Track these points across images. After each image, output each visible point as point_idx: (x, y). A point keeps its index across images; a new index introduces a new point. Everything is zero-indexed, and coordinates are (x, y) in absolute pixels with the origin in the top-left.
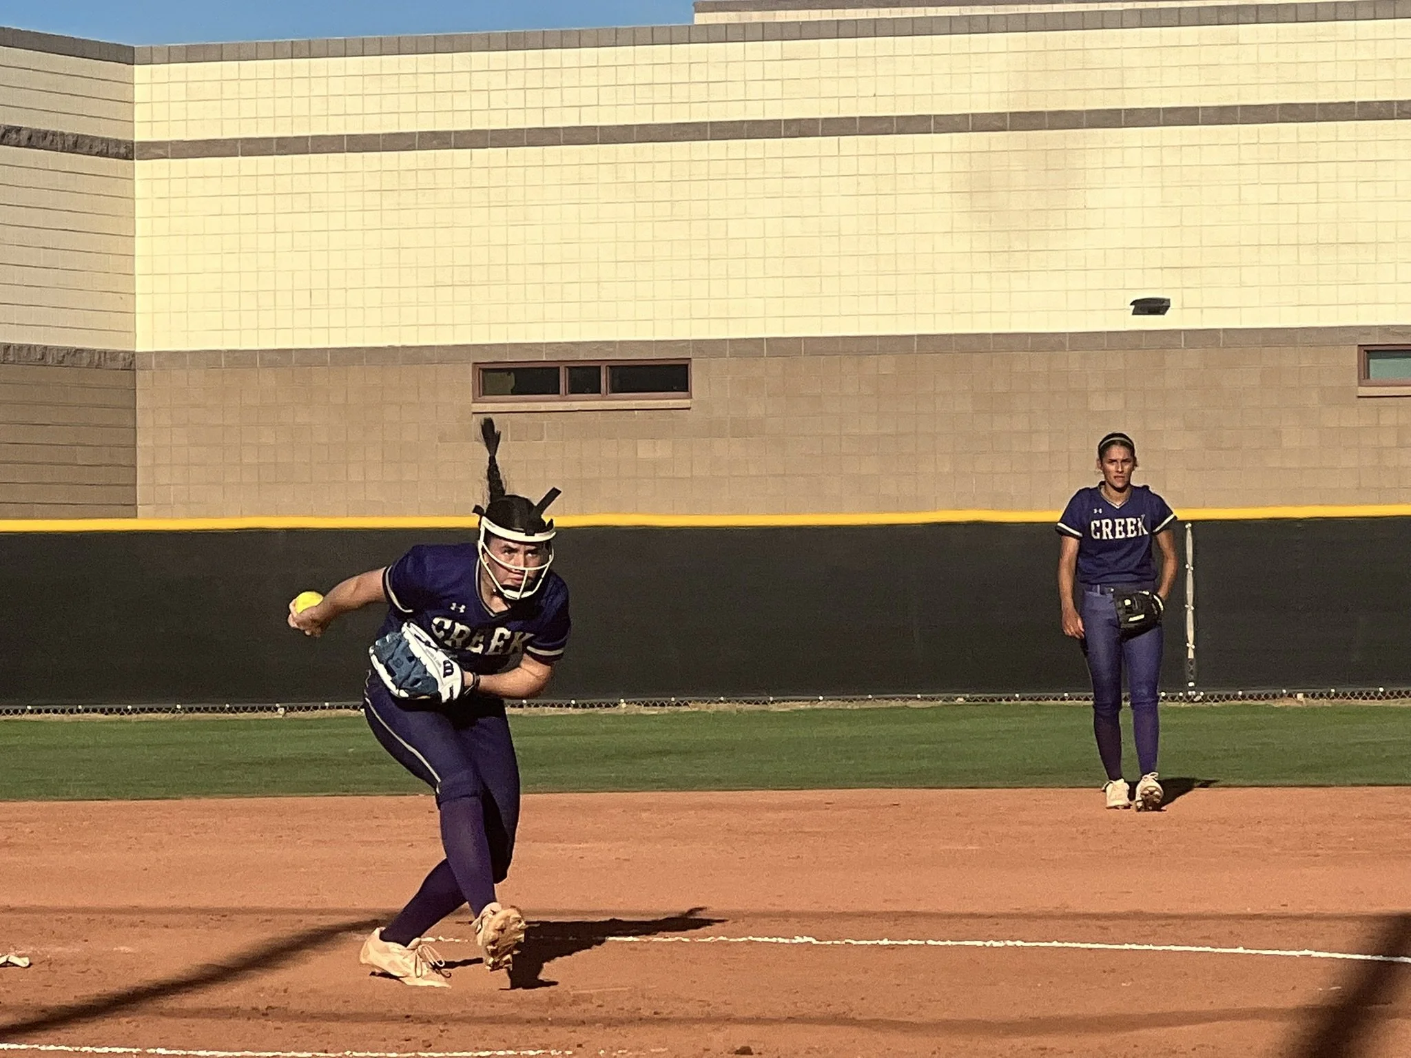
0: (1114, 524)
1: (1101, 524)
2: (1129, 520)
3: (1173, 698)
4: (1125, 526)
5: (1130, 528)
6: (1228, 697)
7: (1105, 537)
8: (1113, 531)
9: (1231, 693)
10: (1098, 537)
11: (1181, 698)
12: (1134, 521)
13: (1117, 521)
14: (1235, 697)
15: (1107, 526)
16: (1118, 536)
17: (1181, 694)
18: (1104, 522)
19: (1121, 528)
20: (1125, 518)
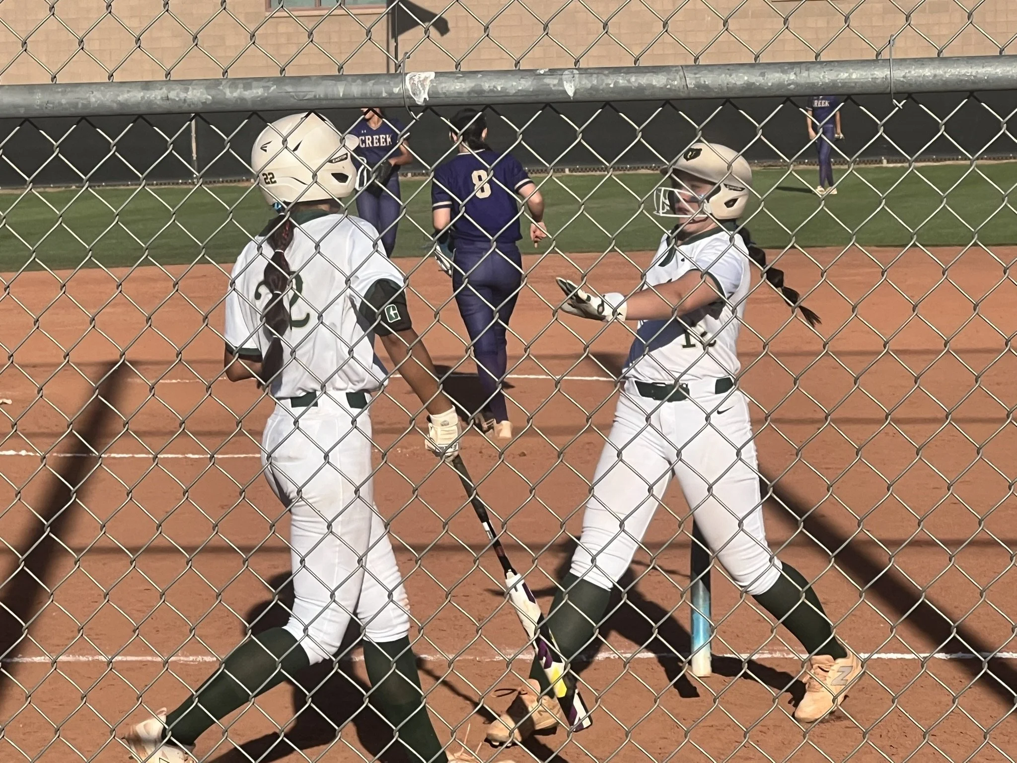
0: (373, 139)
1: (365, 138)
2: (381, 136)
3: (186, 183)
4: (379, 140)
5: (382, 140)
6: (214, 182)
7: (367, 146)
8: (372, 142)
9: (216, 180)
10: (364, 146)
11: (190, 183)
12: (384, 136)
13: (374, 137)
14: (219, 182)
15: (369, 139)
16: (375, 145)
17: (190, 181)
18: (367, 137)
19: (377, 141)
20: (379, 135)
